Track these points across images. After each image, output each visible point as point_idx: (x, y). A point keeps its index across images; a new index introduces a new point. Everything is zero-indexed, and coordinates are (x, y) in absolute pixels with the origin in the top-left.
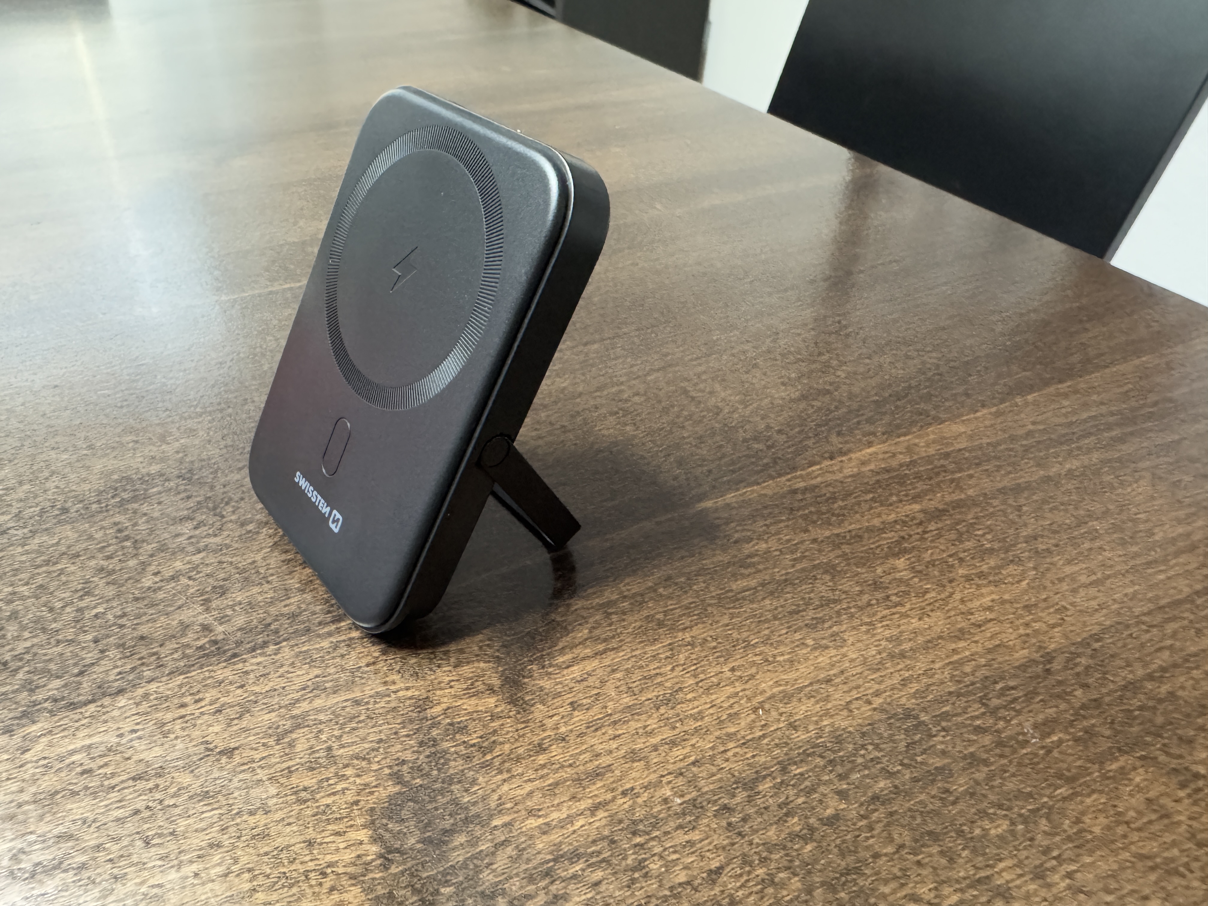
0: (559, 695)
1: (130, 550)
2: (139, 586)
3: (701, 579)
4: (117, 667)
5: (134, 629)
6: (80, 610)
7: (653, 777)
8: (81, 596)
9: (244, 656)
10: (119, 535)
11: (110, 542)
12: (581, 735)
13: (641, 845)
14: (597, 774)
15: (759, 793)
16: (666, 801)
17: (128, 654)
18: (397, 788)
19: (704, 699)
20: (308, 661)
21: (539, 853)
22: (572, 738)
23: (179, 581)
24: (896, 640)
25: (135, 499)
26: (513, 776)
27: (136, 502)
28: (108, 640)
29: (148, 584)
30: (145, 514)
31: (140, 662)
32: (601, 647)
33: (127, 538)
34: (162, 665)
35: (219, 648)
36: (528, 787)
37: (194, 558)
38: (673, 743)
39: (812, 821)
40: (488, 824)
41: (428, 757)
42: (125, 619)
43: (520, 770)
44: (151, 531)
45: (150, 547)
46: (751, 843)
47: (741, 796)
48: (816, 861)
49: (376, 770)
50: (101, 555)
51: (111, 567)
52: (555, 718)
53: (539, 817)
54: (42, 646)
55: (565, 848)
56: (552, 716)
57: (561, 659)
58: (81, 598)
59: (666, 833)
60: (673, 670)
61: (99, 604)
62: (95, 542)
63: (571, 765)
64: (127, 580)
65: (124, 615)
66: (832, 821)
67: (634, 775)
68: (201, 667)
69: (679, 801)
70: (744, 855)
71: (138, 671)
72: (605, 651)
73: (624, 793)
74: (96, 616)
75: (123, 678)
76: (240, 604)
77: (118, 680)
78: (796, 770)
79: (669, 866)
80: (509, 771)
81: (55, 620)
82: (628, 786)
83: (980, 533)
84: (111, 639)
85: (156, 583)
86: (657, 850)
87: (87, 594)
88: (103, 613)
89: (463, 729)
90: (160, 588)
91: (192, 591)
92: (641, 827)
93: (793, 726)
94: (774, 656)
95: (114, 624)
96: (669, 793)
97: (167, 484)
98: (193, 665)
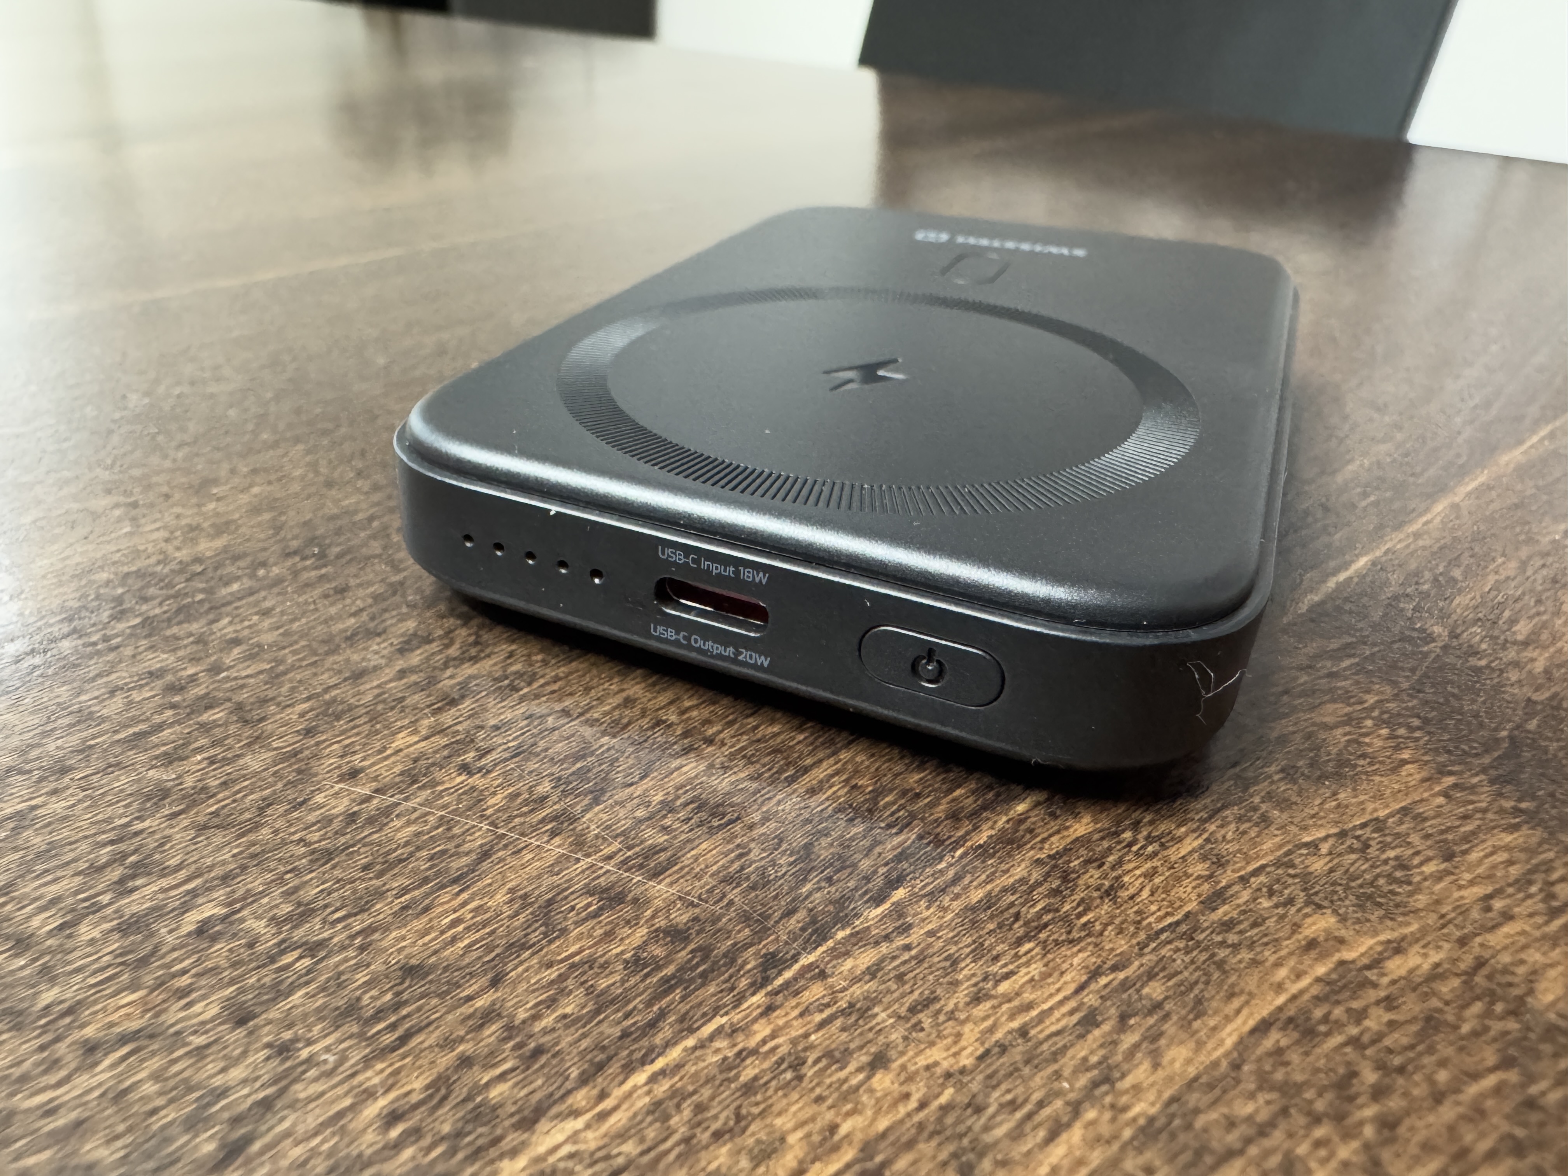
1: (232, 729)
2: (312, 817)
4: (369, 1094)
5: (362, 949)
6: (126, 927)
8: (121, 881)
9: (806, 960)
10: (177, 699)
11: (157, 719)
17: (388, 1039)
20: (1019, 929)
23: (434, 784)
25: (185, 613)
27: (189, 619)
28: (284, 1005)
29: (341, 806)
30: (236, 642)
31: (446, 1060)
33: (208, 703)
34: (539, 1051)
35: (705, 951)
37: (447, 718)
42: (316, 922)
44: (274, 677)
45: (292, 714)
50: (142, 757)
51: (189, 782)
54: (24, 1079)
58: (122, 888)
61: (194, 893)
62: (105, 726)
64: (261, 810)
65: (305, 913)
68: (687, 1026)
71: (460, 1092)
74: (202, 930)
75: (415, 1133)
76: (672, 811)
77: (397, 1146)
81: (47, 975)
84: (297, 997)
85: (368, 799)
87: (141, 869)
88: (224, 918)
90: (387, 812)
91: (497, 800)
95: (283, 948)
97: (261, 572)
98: (653, 1025)
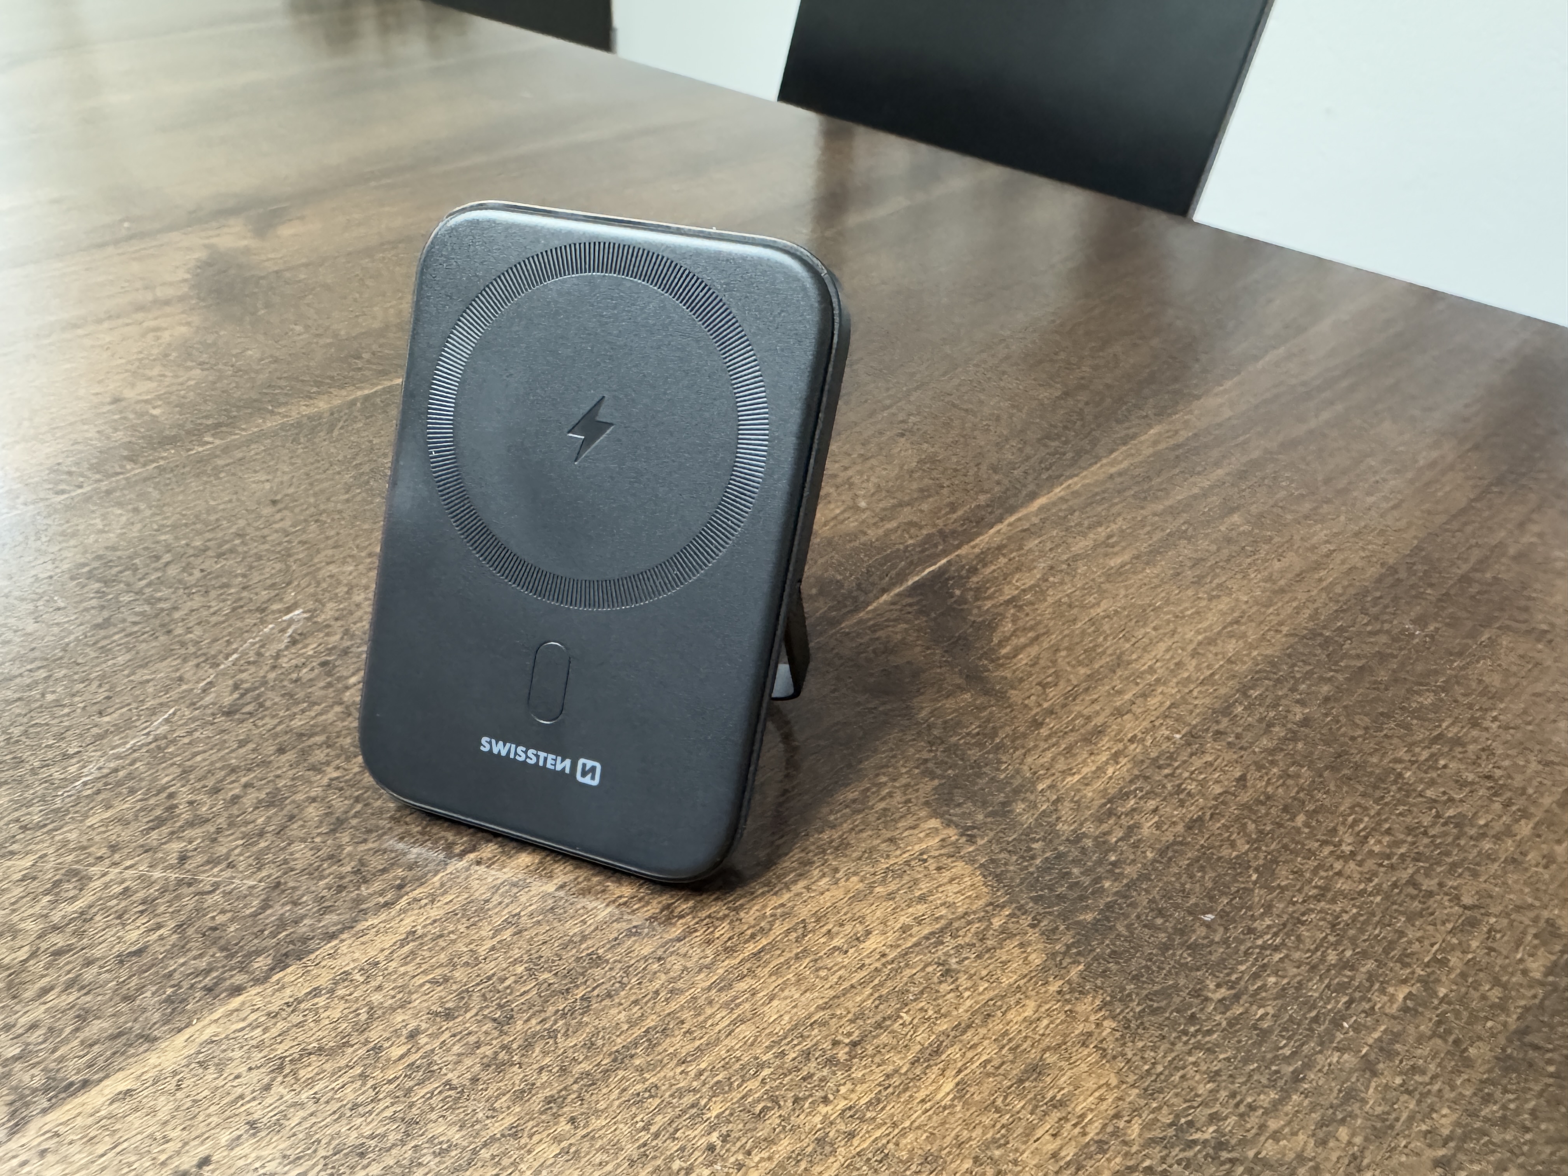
0: (1021, 680)
3: (1080, 563)
7: (1146, 724)
12: (1064, 706)
13: (1172, 775)
14: (1099, 732)
15: (1236, 716)
16: (1168, 739)
18: (936, 782)
19: (1147, 656)
21: (1093, 800)
22: (1057, 708)
24: (1269, 579)
26: (1029, 750)
32: (1031, 634)
36: (1049, 755)
38: (1144, 695)
39: (1289, 726)
40: (1035, 789)
41: (944, 752)
43: (1032, 744)
46: (1254, 752)
47: (1225, 722)
48: (1312, 753)
49: (906, 773)
52: (1033, 698)
53: (1074, 774)
55: (1112, 791)
56: (1029, 697)
57: (1004, 651)
59: (1185, 762)
60: (1105, 639)
63: (1072, 731)
66: (1306, 722)
67: (1129, 725)
69: (1178, 736)
70: (1255, 763)
72: (1036, 638)
73: (1132, 740)
78: (1254, 693)
79: (1203, 784)
80: (1023, 747)
82: (1130, 735)
83: (1284, 484)
86: (1186, 774)
89: (959, 724)
92: (1161, 762)
93: (1230, 661)
94: (1182, 612)
96: (1167, 733)
